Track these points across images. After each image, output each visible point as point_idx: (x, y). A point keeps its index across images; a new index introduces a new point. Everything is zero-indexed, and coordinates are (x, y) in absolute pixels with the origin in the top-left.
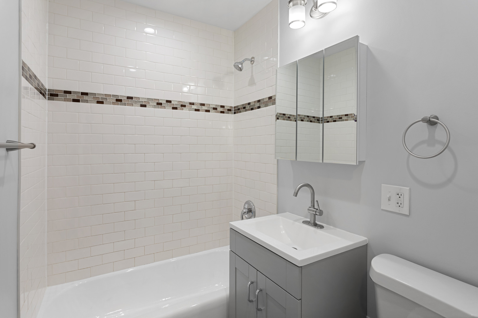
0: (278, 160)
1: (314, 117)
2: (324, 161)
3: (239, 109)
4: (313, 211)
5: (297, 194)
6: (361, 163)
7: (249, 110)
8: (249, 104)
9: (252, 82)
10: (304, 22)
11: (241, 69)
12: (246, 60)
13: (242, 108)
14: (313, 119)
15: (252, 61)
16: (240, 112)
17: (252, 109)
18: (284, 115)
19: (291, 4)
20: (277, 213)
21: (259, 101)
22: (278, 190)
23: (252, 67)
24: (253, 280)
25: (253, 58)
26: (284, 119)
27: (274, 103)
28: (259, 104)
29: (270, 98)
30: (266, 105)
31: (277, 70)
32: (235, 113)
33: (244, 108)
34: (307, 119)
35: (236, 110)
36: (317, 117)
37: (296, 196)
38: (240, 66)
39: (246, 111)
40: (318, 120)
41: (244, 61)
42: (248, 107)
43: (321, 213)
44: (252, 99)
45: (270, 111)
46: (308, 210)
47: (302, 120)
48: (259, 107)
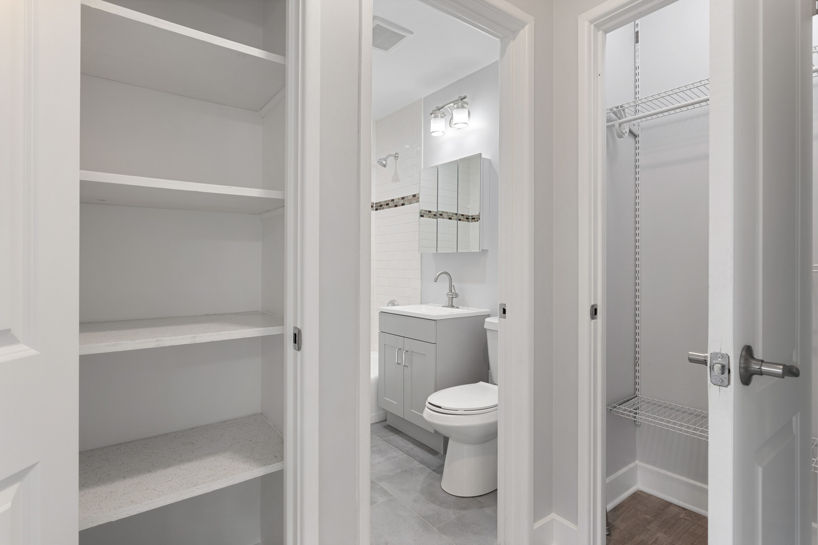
0: (421, 254)
1: (463, 215)
2: (459, 251)
3: (381, 206)
4: (450, 295)
5: (437, 279)
6: (484, 252)
7: (392, 207)
8: (393, 200)
9: (396, 179)
10: (444, 132)
11: (385, 166)
12: (390, 155)
13: (384, 205)
14: (461, 218)
15: (396, 157)
16: (383, 209)
17: (396, 206)
18: (430, 212)
19: (433, 115)
20: (421, 303)
21: (403, 198)
22: (421, 285)
23: (396, 163)
24: (400, 348)
25: (397, 153)
26: (429, 217)
27: (418, 201)
28: (403, 202)
29: (414, 196)
30: (410, 203)
31: (420, 171)
32: (376, 210)
33: (387, 204)
34: (455, 217)
35: (378, 206)
36: (466, 216)
37: (436, 282)
38: (384, 163)
39: (389, 207)
40: (467, 218)
41: (388, 157)
42: (391, 204)
43: (457, 296)
44: (396, 196)
45: (413, 209)
46: (447, 295)
47: (450, 219)
48: (403, 205)
